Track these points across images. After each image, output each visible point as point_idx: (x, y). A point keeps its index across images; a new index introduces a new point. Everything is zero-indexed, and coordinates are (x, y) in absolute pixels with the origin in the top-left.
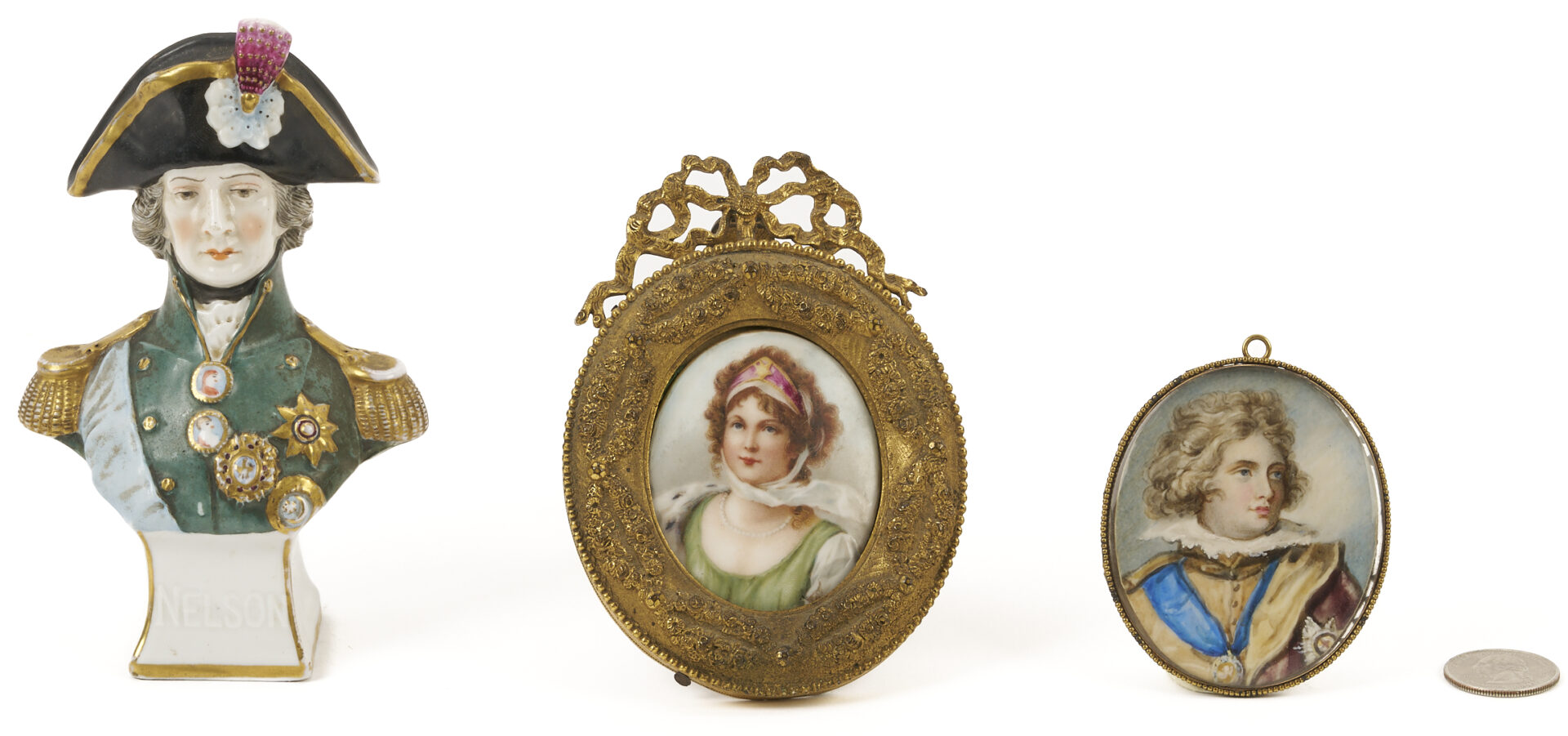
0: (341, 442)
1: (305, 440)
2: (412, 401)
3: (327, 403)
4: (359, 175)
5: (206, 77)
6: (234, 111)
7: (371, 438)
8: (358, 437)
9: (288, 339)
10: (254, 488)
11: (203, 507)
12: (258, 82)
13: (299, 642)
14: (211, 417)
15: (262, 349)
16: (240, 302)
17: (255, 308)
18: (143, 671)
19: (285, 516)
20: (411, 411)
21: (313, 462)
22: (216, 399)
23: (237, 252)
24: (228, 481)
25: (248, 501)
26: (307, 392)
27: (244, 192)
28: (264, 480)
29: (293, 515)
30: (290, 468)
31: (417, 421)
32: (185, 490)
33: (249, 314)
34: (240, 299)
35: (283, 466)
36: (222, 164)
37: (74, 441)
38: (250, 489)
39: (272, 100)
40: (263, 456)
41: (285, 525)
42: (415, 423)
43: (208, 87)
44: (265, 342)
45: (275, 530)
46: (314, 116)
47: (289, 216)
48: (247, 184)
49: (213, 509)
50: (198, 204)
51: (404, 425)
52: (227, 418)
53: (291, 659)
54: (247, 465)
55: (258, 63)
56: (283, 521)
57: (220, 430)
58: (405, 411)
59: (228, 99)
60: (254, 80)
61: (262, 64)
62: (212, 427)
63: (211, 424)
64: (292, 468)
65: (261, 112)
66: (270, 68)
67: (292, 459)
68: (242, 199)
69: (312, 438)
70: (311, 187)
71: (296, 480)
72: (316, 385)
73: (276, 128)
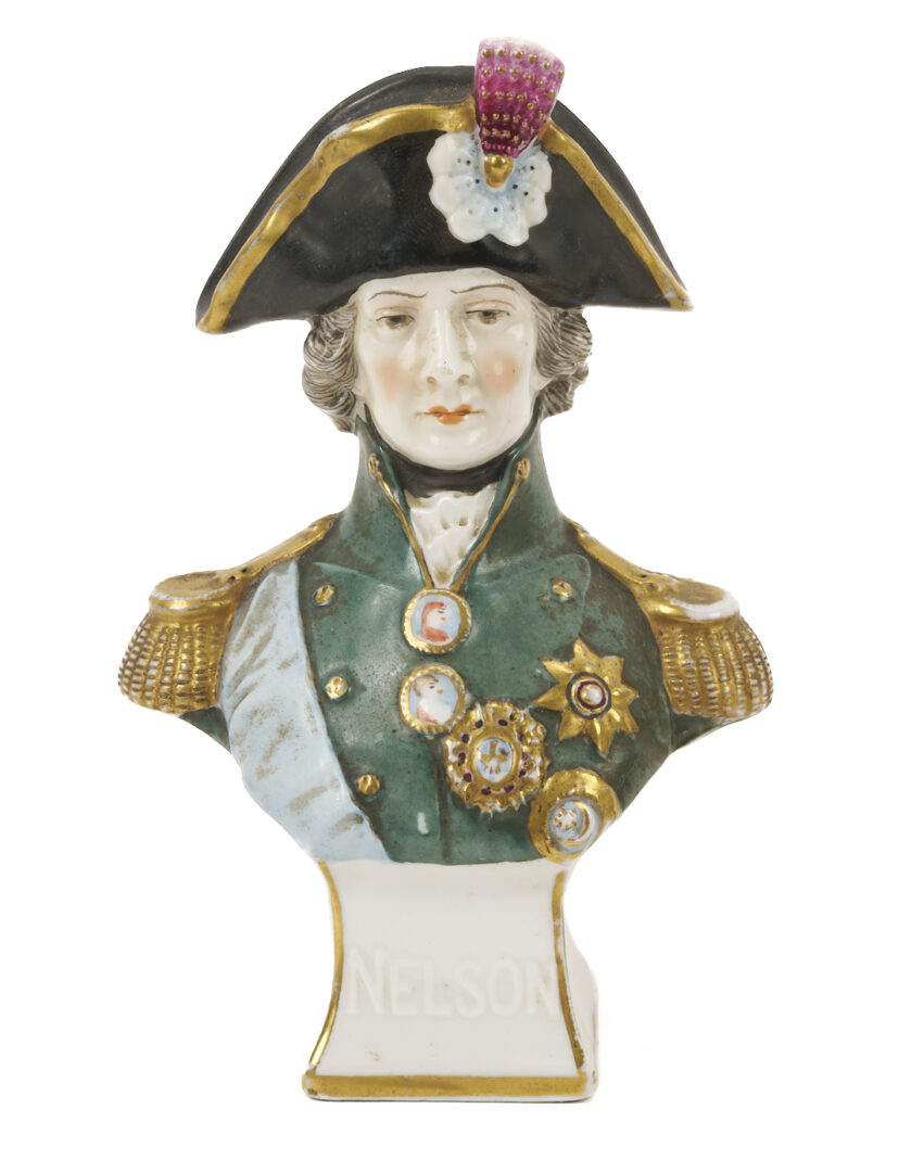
0: (644, 717)
1: (588, 712)
2: (751, 653)
3: (619, 655)
4: (662, 295)
5: (429, 129)
6: (474, 184)
7: (688, 713)
8: (667, 711)
9: (554, 555)
10: (509, 789)
11: (426, 821)
12: (512, 137)
13: (577, 1038)
14: (437, 677)
15: (514, 569)
16: (479, 494)
17: (501, 507)
18: (323, 1085)
19: (559, 833)
20: (750, 670)
21: (600, 747)
22: (444, 647)
23: (478, 412)
24: (467, 778)
25: (499, 810)
26: (586, 636)
27: (488, 315)
28: (525, 776)
29: (571, 833)
30: (565, 756)
31: (759, 685)
32: (397, 793)
33: (494, 512)
34: (479, 489)
35: (554, 753)
36: (453, 270)
37: (210, 720)
38: (503, 790)
39: (532, 168)
40: (522, 737)
41: (559, 848)
42: (757, 688)
43: (432, 145)
44: (518, 559)
45: (541, 857)
46: (597, 195)
47: (557, 357)
48: (493, 301)
49: (442, 825)
50: (414, 336)
51: (739, 691)
52: (463, 678)
53: (564, 1066)
54: (497, 752)
55: (511, 107)
56: (555, 843)
57: (453, 697)
58: (741, 669)
59: (463, 164)
60: (506, 134)
61: (518, 109)
62: (440, 692)
63: (438, 686)
64: (568, 757)
65: (515, 187)
66: (531, 115)
67: (569, 743)
68: (485, 326)
69: (599, 710)
70: (592, 314)
71: (576, 777)
72: (600, 627)
73: (540, 213)
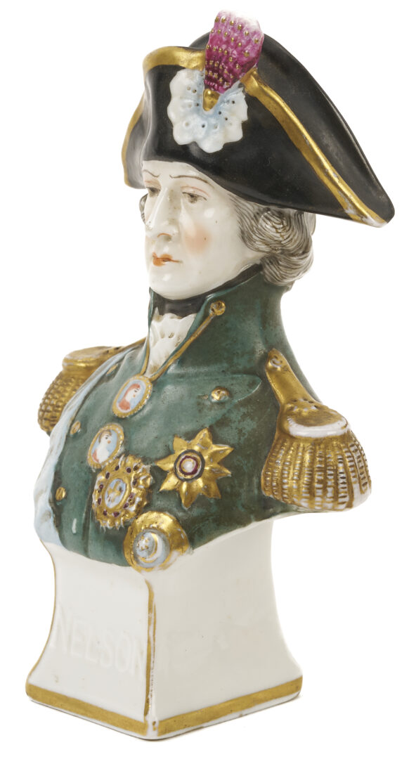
0: (229, 490)
1: (182, 476)
2: (326, 466)
3: (232, 446)
4: (343, 210)
5: (174, 64)
6: (193, 106)
8: (256, 492)
10: (117, 514)
11: (77, 525)
12: (219, 79)
14: (113, 432)
15: (197, 375)
19: (138, 552)
20: (317, 477)
21: (183, 501)
22: (124, 414)
23: (177, 261)
24: (99, 501)
25: (108, 527)
27: (193, 197)
28: (127, 508)
29: (144, 554)
30: (159, 503)
31: (325, 489)
35: (155, 497)
36: (172, 162)
38: (113, 514)
39: (233, 102)
40: (136, 483)
41: (138, 562)
42: (320, 491)
43: (174, 75)
45: (130, 566)
46: (287, 131)
47: (254, 236)
48: (193, 188)
49: (84, 529)
51: (303, 490)
52: (125, 436)
54: (118, 488)
55: (220, 58)
56: (136, 557)
57: (112, 447)
58: (310, 474)
59: (190, 92)
60: (215, 76)
61: (224, 60)
62: (109, 442)
63: (110, 438)
64: (162, 503)
65: (220, 113)
66: (231, 65)
67: (166, 494)
68: (190, 204)
69: (189, 477)
71: (160, 517)
72: (233, 425)
73: (236, 134)
